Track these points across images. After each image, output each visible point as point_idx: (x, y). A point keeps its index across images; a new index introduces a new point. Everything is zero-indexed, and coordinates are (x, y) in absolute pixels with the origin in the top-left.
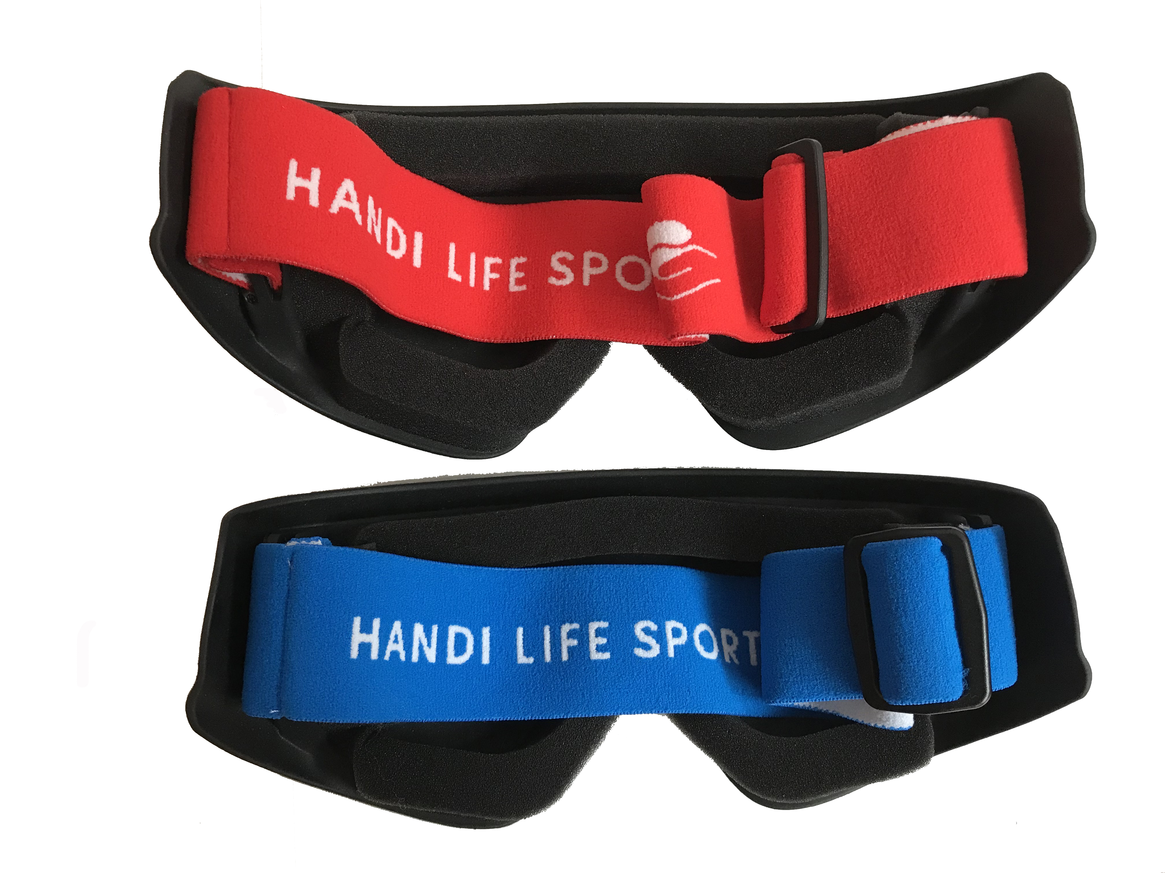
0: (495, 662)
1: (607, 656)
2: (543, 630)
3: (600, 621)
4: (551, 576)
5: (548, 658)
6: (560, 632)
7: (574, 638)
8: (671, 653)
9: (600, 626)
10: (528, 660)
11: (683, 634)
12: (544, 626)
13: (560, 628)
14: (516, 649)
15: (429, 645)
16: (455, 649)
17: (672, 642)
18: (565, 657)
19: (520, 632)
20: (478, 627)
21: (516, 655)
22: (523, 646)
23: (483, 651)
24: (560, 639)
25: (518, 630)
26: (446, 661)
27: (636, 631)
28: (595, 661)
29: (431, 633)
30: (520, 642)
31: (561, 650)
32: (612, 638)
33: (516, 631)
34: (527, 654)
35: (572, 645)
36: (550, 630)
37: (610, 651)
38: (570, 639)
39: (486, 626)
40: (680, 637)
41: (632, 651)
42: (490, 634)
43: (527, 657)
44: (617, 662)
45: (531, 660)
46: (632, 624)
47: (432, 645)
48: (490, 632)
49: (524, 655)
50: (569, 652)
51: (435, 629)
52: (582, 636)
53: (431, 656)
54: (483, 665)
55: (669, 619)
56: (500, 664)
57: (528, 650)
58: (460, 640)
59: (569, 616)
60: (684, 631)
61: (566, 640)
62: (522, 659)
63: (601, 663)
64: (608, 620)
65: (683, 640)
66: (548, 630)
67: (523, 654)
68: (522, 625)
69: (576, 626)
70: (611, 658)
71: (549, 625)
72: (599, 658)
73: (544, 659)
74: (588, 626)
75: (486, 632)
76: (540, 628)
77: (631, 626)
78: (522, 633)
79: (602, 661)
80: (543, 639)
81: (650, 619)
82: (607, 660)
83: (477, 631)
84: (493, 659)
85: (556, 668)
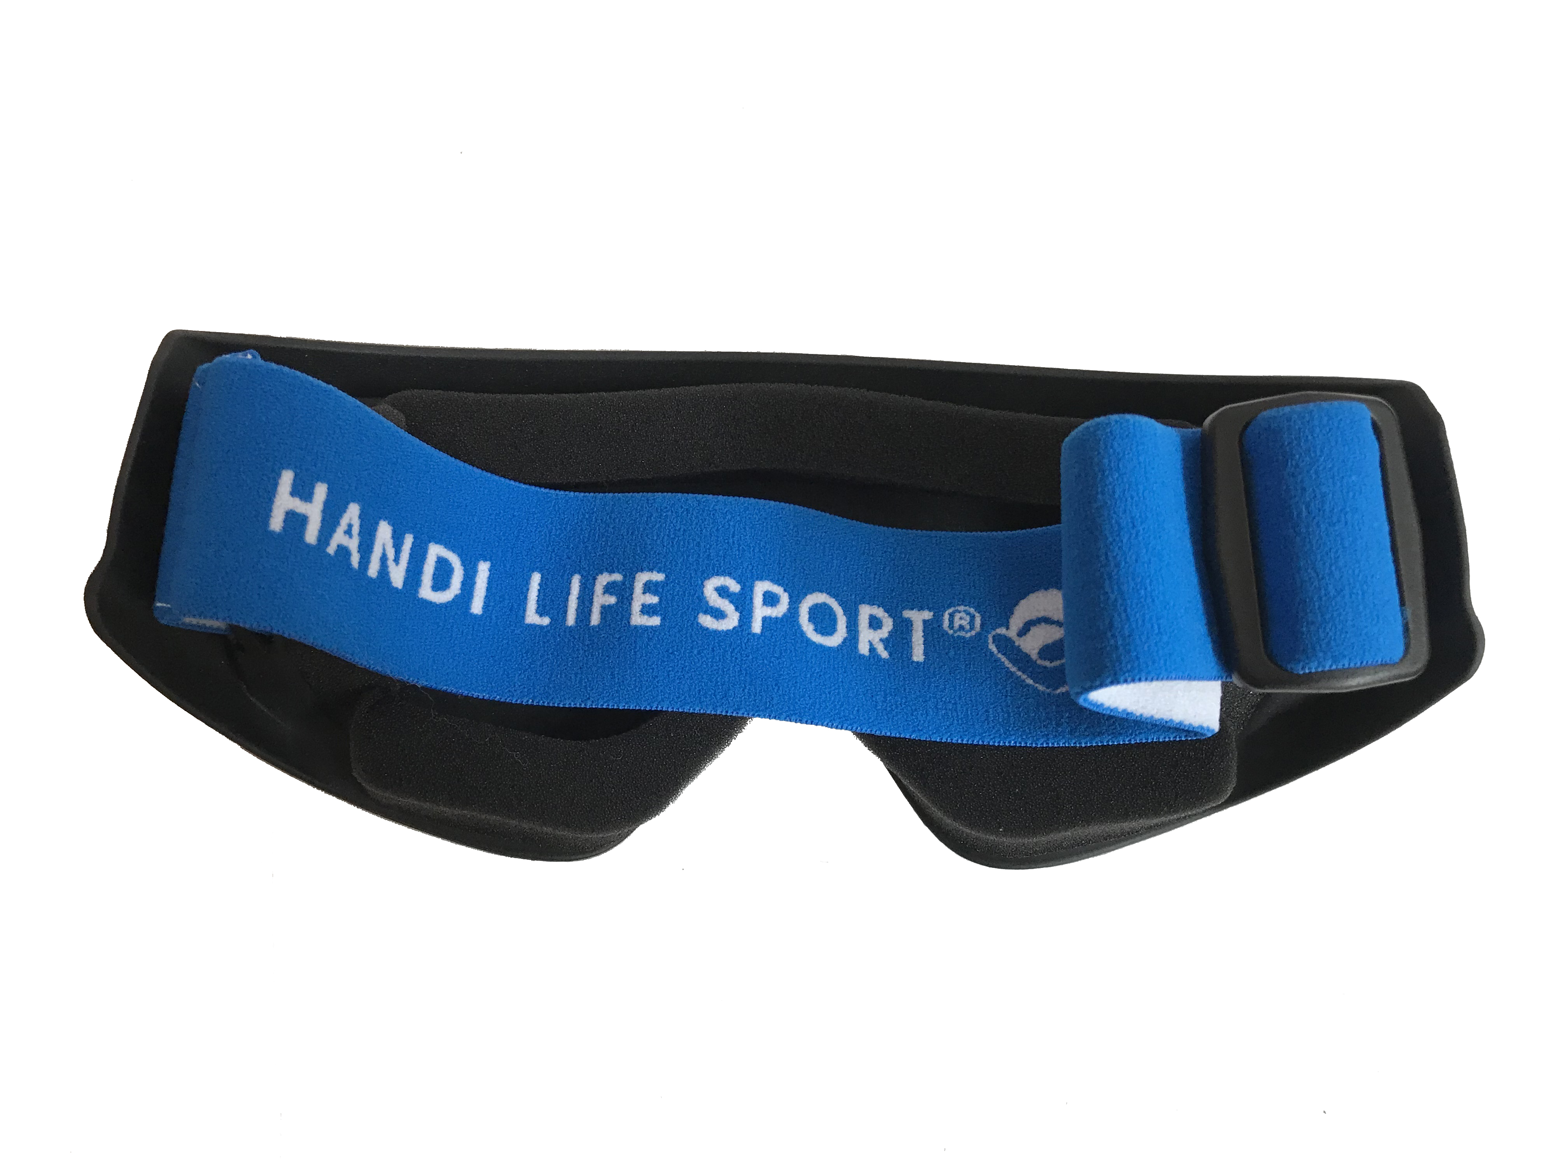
0: (491, 614)
1: (656, 621)
2: (571, 581)
3: (652, 572)
4: (592, 506)
5: (571, 620)
6: (594, 584)
7: (611, 594)
8: (757, 627)
9: (652, 579)
10: (542, 620)
11: (781, 602)
12: (572, 576)
13: (595, 579)
14: (526, 604)
15: (397, 560)
16: (433, 578)
17: (760, 612)
18: (595, 619)
19: (535, 580)
20: (473, 559)
21: (525, 611)
22: (538, 601)
23: (475, 594)
24: (593, 594)
25: (533, 577)
26: (418, 592)
27: (705, 591)
28: (636, 627)
29: (402, 543)
30: (533, 594)
31: (590, 610)
32: (666, 597)
33: (530, 578)
34: (541, 612)
35: (607, 604)
36: (581, 582)
37: (661, 615)
38: (607, 595)
39: (485, 560)
40: (775, 606)
41: (696, 617)
42: (489, 573)
43: (541, 616)
44: (669, 632)
45: (546, 621)
46: (701, 580)
47: (400, 562)
48: (490, 571)
49: (537, 612)
50: (602, 613)
51: (409, 540)
52: (623, 591)
53: (397, 576)
54: (471, 614)
55: (761, 579)
56: (498, 619)
57: (544, 606)
58: (443, 568)
59: (610, 562)
60: (785, 599)
61: (601, 596)
62: (532, 617)
63: (645, 631)
64: (664, 572)
65: (781, 610)
66: (577, 581)
67: (534, 611)
68: (541, 571)
69: (617, 577)
70: (661, 625)
71: (580, 573)
72: (642, 623)
73: (566, 621)
74: (634, 578)
75: (483, 569)
76: (566, 577)
77: (700, 582)
78: (539, 582)
79: (646, 629)
80: (568, 594)
81: (730, 575)
82: (656, 627)
83: (470, 563)
84: (488, 610)
85: (580, 634)
